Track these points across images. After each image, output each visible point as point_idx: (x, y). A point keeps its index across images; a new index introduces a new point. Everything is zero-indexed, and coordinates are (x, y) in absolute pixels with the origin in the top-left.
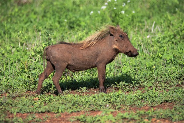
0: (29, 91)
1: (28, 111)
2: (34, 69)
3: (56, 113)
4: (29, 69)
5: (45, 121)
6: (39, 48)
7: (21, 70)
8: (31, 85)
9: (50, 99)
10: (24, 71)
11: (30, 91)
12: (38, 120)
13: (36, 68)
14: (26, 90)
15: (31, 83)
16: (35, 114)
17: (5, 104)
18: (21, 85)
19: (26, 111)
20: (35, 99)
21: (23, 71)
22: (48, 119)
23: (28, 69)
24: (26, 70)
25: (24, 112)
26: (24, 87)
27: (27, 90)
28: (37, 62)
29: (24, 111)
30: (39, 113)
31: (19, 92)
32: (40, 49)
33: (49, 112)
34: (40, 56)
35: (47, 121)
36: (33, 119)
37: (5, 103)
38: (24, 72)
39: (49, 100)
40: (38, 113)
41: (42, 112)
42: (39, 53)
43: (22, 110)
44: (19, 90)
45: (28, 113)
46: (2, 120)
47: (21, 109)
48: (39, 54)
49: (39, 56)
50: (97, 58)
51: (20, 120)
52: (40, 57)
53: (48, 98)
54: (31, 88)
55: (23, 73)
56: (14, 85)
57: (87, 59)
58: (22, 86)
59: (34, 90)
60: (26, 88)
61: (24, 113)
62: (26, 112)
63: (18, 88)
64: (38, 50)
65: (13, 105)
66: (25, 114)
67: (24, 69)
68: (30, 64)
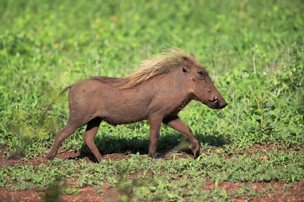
0: (259, 145)
1: (242, 178)
2: (273, 108)
3: (287, 182)
4: (265, 108)
5: (265, 195)
6: (286, 73)
7: (251, 109)
8: (262, 135)
9: (287, 159)
10: (256, 111)
11: (261, 145)
12: (254, 193)
13: (276, 106)
14: (253, 142)
15: (263, 132)
16: (252, 184)
17: (209, 166)
18: (246, 134)
19: (238, 178)
20: (262, 158)
21: (254, 112)
22: (270, 193)
23: (262, 109)
24: (259, 110)
25: (236, 180)
26: (250, 138)
27: (256, 143)
28: (279, 97)
29: (236, 178)
30: (261, 182)
31: (240, 146)
32: (288, 75)
33: (277, 180)
34: (289, 86)
35: (269, 195)
36: (247, 192)
37: (211, 165)
38: (256, 113)
39: (285, 161)
40: (258, 182)
41: (265, 181)
42: (286, 81)
43: (233, 177)
44: (242, 142)
45: (242, 182)
46: (195, 194)
47: (232, 175)
48: (287, 83)
49: (285, 86)
50: (149, 103)
51: (224, 193)
52: (287, 88)
53: (283, 157)
54: (262, 140)
55: (254, 115)
56: (235, 134)
57: (131, 104)
58: (247, 136)
59: (267, 142)
60: (253, 140)
61: (234, 183)
62: (238, 180)
63: (241, 139)
64: (284, 76)
65: (223, 168)
66: (237, 184)
67: (256, 107)
68: (266, 100)
